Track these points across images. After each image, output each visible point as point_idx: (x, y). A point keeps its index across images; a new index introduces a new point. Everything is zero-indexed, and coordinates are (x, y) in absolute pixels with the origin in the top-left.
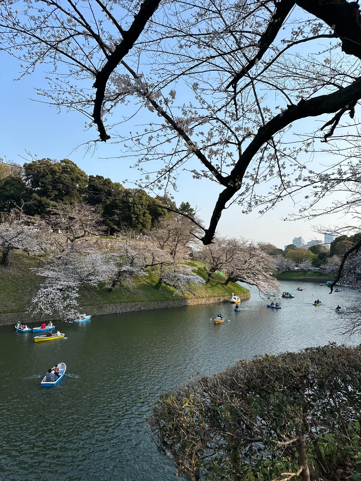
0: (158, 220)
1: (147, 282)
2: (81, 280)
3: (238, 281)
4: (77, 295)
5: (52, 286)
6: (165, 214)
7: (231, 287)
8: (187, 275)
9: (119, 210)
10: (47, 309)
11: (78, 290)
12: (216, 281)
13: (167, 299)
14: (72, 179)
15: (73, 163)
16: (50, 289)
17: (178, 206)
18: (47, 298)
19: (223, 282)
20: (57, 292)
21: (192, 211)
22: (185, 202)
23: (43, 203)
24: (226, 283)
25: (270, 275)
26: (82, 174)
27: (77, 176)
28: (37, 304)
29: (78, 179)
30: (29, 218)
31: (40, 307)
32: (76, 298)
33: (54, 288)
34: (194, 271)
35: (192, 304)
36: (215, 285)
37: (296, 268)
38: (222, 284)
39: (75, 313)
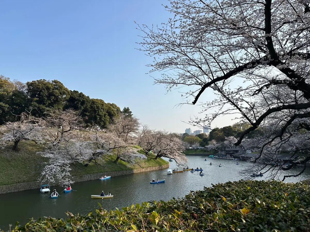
0: (112, 119)
1: (109, 159)
2: (72, 159)
3: (162, 157)
4: (70, 169)
5: (54, 164)
6: (115, 115)
7: (159, 160)
8: (135, 153)
9: (88, 113)
10: (52, 179)
11: (69, 165)
12: (150, 157)
13: (122, 170)
14: (61, 93)
15: (60, 83)
16: (52, 166)
17: (122, 110)
18: (51, 171)
19: (154, 158)
20: (57, 167)
21: (130, 113)
22: (126, 107)
23: (41, 108)
24: (156, 158)
25: (181, 152)
26: (66, 90)
27: (63, 91)
28: (45, 176)
29: (64, 93)
30: (35, 119)
31: (47, 177)
32: (69, 171)
33: (55, 165)
34: (138, 151)
35: (137, 172)
36: (149, 160)
37: (190, 148)
38: (154, 159)
39: (69, 181)
